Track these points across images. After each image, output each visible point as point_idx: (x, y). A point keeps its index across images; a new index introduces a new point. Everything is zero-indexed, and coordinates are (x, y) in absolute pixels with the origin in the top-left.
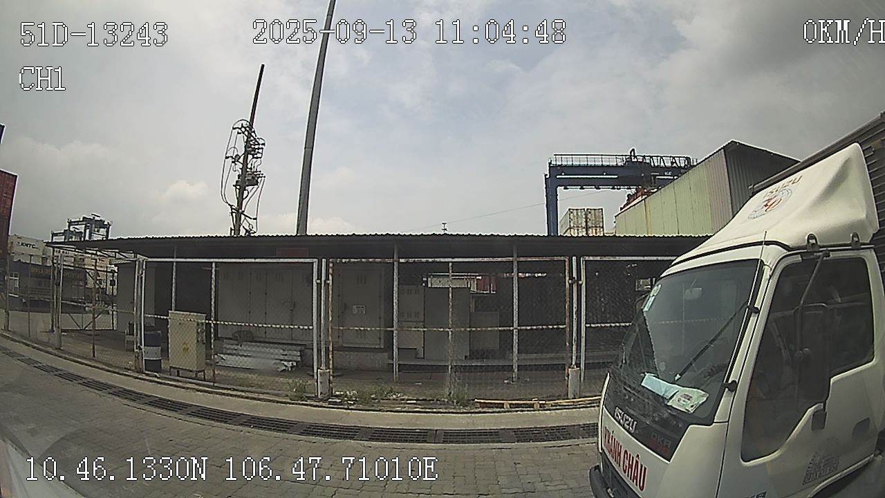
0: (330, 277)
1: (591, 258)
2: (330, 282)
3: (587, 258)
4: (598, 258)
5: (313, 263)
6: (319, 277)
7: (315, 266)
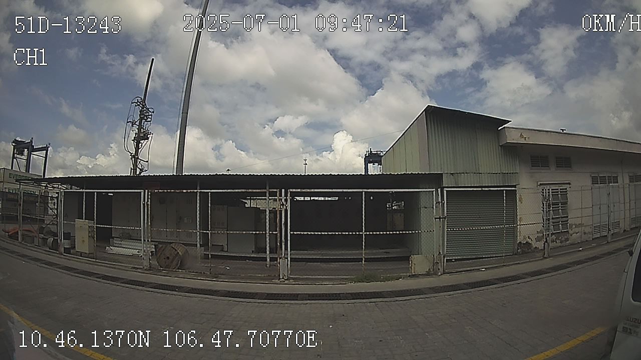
0: (149, 200)
1: (294, 190)
2: (149, 203)
3: (291, 190)
4: (299, 190)
5: (141, 192)
6: (144, 201)
7: (142, 194)
